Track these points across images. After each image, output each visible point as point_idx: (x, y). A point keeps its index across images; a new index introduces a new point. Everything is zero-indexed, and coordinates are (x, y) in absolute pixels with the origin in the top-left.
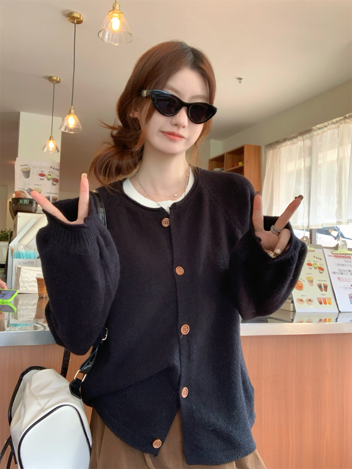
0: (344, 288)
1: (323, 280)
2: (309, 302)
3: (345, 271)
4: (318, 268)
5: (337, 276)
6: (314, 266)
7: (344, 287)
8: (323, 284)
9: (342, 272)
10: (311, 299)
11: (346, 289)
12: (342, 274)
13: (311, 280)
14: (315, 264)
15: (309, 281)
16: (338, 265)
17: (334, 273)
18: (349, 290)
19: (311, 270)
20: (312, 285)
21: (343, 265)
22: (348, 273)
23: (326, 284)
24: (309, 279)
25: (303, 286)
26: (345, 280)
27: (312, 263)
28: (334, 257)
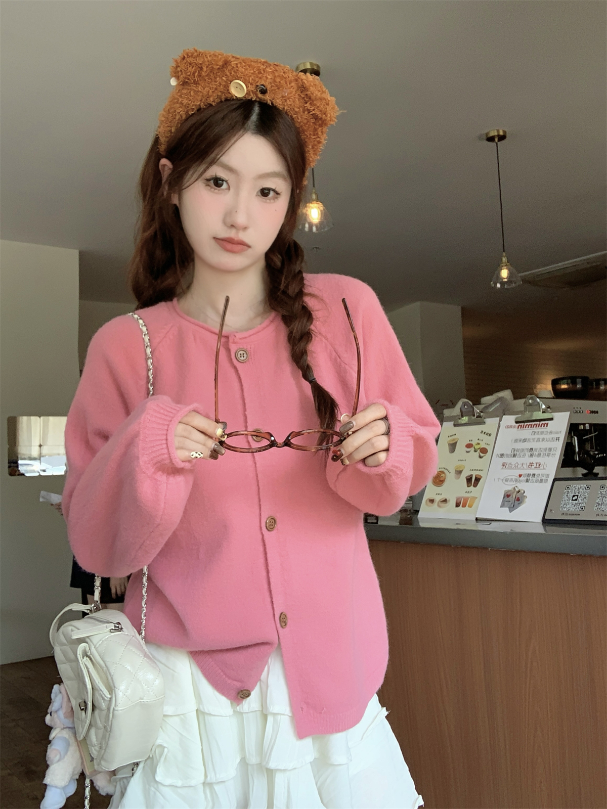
0: (504, 481)
1: (479, 469)
2: (442, 504)
3: (523, 450)
4: (479, 450)
5: (505, 460)
6: (474, 448)
7: (505, 479)
8: (476, 475)
9: (515, 453)
10: (447, 499)
11: (506, 483)
12: (514, 456)
13: (461, 469)
14: (479, 444)
15: (458, 471)
16: (516, 441)
17: (502, 455)
18: (512, 483)
19: (467, 454)
20: (459, 478)
21: (525, 440)
22: (527, 453)
23: (480, 476)
24: (458, 469)
25: (446, 480)
26: (513, 466)
27: (474, 443)
28: (517, 429)
